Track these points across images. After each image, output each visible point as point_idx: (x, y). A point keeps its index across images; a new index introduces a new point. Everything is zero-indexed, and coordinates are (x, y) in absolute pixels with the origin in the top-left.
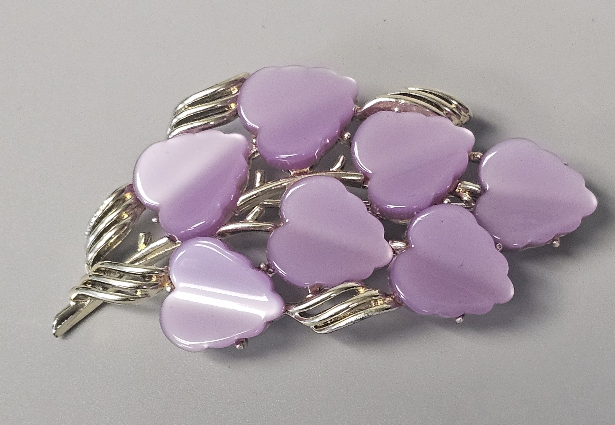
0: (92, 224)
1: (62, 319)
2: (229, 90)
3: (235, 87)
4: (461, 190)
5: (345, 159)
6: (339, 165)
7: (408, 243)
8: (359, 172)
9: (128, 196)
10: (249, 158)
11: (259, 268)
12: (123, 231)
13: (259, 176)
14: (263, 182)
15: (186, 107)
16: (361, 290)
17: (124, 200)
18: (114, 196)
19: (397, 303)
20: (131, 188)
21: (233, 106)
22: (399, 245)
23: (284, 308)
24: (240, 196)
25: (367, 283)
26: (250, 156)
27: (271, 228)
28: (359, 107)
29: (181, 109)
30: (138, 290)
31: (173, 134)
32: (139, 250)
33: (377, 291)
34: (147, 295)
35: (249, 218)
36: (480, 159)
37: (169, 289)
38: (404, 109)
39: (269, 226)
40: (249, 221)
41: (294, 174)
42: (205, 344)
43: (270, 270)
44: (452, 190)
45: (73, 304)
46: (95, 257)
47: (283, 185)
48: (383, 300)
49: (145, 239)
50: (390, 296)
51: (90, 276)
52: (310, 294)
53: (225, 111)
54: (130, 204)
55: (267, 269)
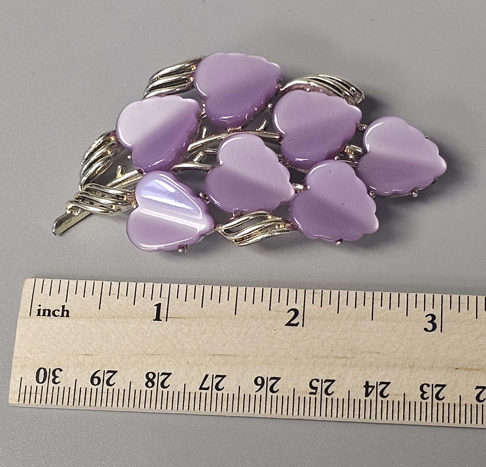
0: (86, 157)
1: (59, 223)
2: (189, 68)
3: (194, 66)
4: (348, 151)
5: (268, 123)
6: (262, 127)
7: (305, 187)
8: (276, 133)
9: (113, 138)
10: (199, 117)
11: (199, 196)
12: (107, 163)
13: (205, 130)
14: (207, 135)
15: (159, 77)
16: (270, 217)
17: (109, 141)
18: (102, 138)
19: (294, 227)
20: (115, 133)
21: (192, 79)
22: (300, 187)
23: (213, 225)
24: (191, 143)
25: (274, 213)
26: (200, 116)
27: (209, 168)
28: (281, 86)
29: (155, 79)
30: (113, 205)
31: (148, 96)
32: (117, 177)
33: (281, 218)
34: (119, 210)
35: (195, 160)
36: (365, 130)
37: (135, 207)
38: (314, 89)
39: (208, 166)
40: (195, 163)
41: (230, 131)
42: (156, 247)
43: (207, 198)
44: (342, 150)
45: (69, 212)
46: (86, 180)
47: (221, 138)
48: (284, 225)
49: (122, 170)
50: (289, 222)
51: (81, 194)
52: (233, 217)
53: (186, 82)
54: (113, 144)
55: (204, 198)
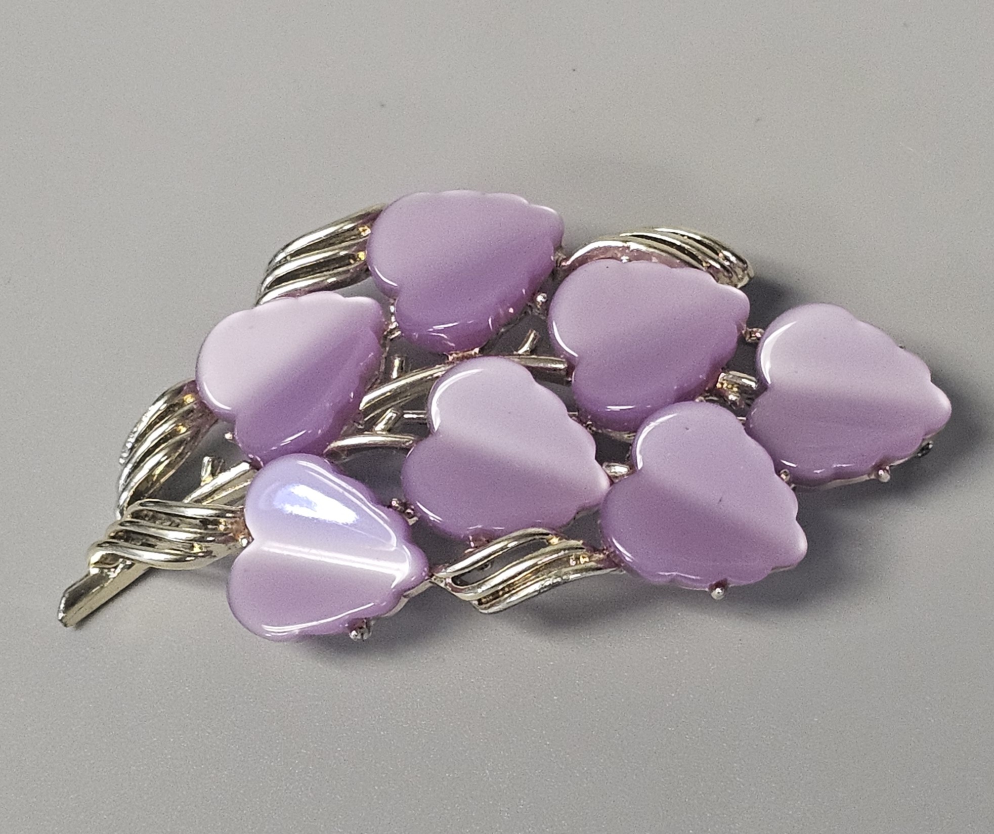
0: (129, 446)
1: (74, 598)
2: (355, 232)
3: (366, 227)
4: (725, 386)
5: (539, 336)
6: (526, 347)
7: (632, 467)
8: (560, 357)
9: (189, 399)
10: (383, 336)
11: (390, 506)
12: (177, 454)
13: (397, 362)
14: (403, 371)
15: (288, 258)
16: (555, 540)
17: (181, 404)
18: (165, 398)
19: (614, 561)
20: (193, 387)
21: (362, 255)
22: (620, 469)
23: (426, 569)
24: (366, 393)
25: (565, 532)
26: (385, 333)
27: (411, 442)
28: (565, 257)
29: (280, 262)
30: (195, 544)
31: (265, 299)
32: (202, 484)
33: (581, 542)
34: (208, 554)
35: (380, 426)
36: (759, 339)
37: (245, 542)
38: (638, 256)
39: (406, 439)
40: (378, 433)
41: (453, 359)
42: (296, 628)
43: (409, 511)
44: (710, 385)
45: (94, 571)
46: (132, 497)
47: (435, 375)
48: (590, 557)
49: (212, 467)
50: (601, 551)
51: (121, 524)
52: (471, 548)
53: (350, 264)
54: (191, 411)
55: (404, 510)
